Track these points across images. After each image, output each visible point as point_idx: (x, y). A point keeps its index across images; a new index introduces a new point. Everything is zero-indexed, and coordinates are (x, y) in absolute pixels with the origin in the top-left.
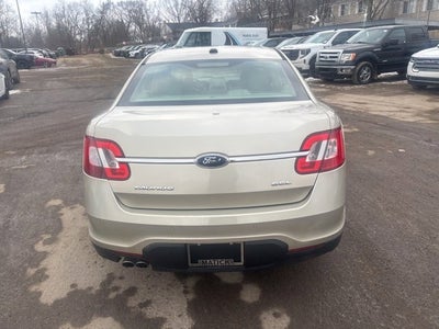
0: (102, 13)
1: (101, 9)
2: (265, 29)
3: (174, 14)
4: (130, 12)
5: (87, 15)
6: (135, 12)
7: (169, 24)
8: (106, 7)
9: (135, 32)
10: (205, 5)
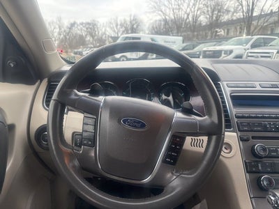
0: (70, 29)
1: (69, 26)
2: (181, 38)
3: (115, 31)
4: (87, 29)
5: (60, 29)
6: (91, 28)
7: (111, 37)
8: (73, 25)
9: (89, 41)
10: (135, 26)
